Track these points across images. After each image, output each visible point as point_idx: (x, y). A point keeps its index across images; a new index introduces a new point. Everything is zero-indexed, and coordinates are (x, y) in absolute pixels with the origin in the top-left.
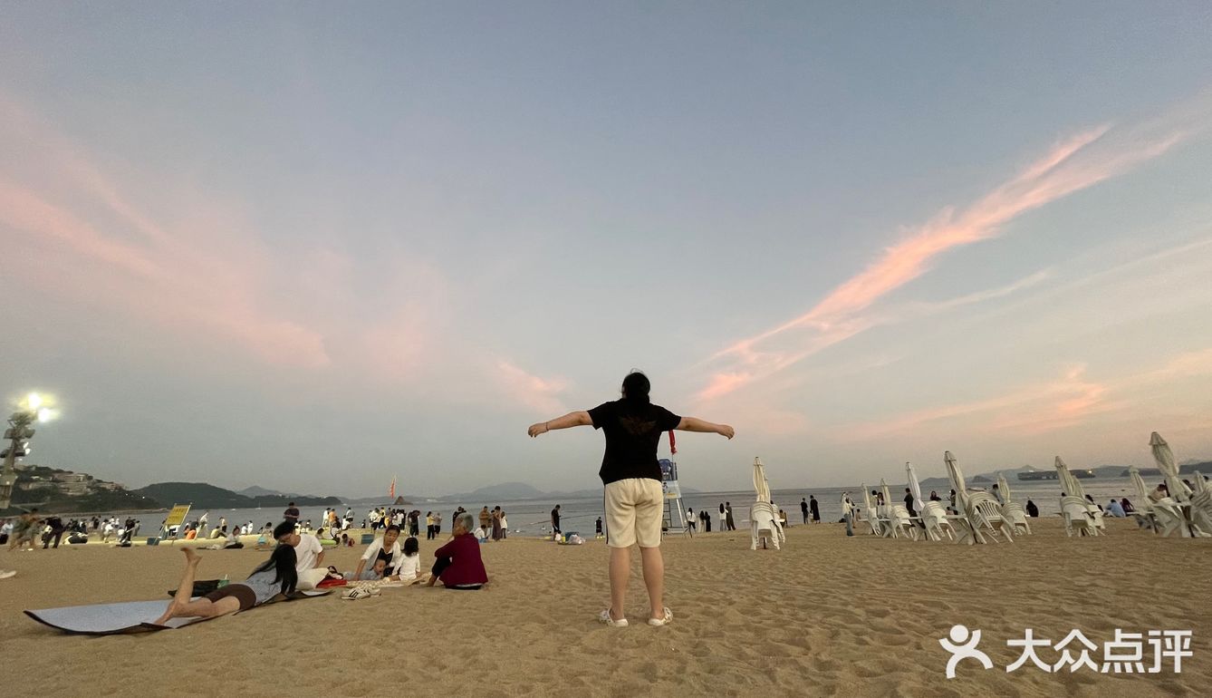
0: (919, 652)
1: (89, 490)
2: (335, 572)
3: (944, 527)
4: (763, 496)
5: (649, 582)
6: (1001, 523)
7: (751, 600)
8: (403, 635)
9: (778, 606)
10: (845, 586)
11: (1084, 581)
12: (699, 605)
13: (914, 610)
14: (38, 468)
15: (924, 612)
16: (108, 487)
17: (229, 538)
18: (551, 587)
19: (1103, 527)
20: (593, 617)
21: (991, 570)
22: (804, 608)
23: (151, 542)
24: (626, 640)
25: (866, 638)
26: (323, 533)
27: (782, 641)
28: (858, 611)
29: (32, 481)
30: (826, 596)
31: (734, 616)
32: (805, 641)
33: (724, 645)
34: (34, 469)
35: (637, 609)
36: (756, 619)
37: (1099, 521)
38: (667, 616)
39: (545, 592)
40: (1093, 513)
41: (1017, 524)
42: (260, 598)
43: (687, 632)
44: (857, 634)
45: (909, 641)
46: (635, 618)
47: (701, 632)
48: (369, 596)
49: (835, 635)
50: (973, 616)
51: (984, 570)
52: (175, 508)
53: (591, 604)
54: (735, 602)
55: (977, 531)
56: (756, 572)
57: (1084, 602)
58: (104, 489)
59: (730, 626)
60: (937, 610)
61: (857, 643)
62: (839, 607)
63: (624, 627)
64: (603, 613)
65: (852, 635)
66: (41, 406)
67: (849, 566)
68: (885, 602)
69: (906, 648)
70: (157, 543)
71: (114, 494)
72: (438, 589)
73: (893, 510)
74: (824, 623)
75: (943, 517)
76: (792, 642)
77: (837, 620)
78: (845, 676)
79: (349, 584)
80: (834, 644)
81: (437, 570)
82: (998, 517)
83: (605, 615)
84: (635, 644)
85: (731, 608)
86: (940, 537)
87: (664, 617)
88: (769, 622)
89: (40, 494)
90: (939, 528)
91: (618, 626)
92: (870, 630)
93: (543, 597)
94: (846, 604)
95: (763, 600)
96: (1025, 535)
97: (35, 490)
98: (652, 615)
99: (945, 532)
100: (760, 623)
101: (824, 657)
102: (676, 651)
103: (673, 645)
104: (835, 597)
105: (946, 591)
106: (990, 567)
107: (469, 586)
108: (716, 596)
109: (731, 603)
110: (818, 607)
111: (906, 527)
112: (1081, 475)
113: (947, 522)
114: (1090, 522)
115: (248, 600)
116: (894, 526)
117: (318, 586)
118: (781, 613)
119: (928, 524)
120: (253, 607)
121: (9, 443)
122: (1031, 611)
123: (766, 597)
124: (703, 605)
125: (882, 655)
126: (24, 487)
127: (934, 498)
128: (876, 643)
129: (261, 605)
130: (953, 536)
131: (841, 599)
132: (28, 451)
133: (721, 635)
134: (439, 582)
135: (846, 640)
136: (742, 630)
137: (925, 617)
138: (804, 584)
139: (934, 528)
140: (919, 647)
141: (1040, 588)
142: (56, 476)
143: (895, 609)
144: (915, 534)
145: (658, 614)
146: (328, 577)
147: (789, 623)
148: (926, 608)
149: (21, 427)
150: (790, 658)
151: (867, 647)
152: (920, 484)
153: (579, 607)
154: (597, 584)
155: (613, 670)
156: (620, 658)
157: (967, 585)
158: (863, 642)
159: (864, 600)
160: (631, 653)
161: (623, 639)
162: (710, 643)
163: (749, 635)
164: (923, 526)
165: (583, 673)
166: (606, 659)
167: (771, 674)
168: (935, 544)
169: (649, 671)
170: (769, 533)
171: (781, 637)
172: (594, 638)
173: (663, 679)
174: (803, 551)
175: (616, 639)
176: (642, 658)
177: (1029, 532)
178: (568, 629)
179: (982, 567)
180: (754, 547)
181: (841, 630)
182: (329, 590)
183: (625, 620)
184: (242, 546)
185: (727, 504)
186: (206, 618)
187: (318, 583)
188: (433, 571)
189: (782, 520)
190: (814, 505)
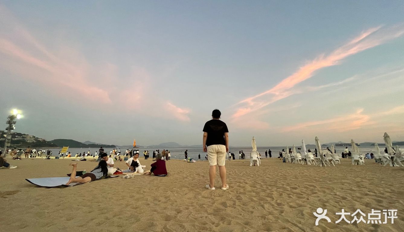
0: (308, 201)
1: (34, 141)
2: (119, 170)
3: (313, 161)
4: (255, 149)
5: (222, 177)
6: (332, 160)
7: (252, 182)
9: (261, 185)
10: (282, 179)
11: (358, 179)
12: (236, 184)
13: (305, 187)
14: (17, 133)
15: (309, 188)
16: (40, 140)
18: (187, 176)
19: (364, 162)
20: (203, 186)
21: (328, 175)
22: (270, 186)
23: (56, 158)
25: (291, 196)
28: (288, 187)
29: (16, 137)
30: (277, 182)
31: (249, 188)
32: (272, 196)
33: (246, 197)
34: (16, 133)
35: (217, 184)
36: (255, 189)
37: (363, 160)
38: (227, 187)
39: (186, 178)
40: (361, 158)
41: (336, 160)
42: (97, 177)
43: (234, 192)
44: (288, 195)
45: (305, 197)
46: (217, 187)
47: (238, 192)
48: (131, 178)
49: (281, 195)
50: (325, 190)
51: (326, 175)
52: (64, 147)
53: (202, 182)
54: (248, 183)
55: (324, 162)
57: (359, 186)
58: (39, 140)
59: (247, 191)
60: (312, 188)
61: (288, 197)
62: (282, 186)
63: (214, 190)
64: (207, 185)
65: (286, 195)
66: (17, 113)
68: (296, 184)
69: (304, 200)
71: (43, 142)
73: (296, 155)
74: (277, 191)
75: (313, 158)
76: (268, 197)
77: (281, 190)
78: (286, 207)
80: (281, 197)
81: (152, 170)
82: (331, 158)
83: (207, 186)
84: (219, 196)
85: (247, 185)
86: (311, 163)
87: (226, 187)
88: (259, 190)
89: (18, 142)
90: (311, 161)
91: (212, 189)
92: (292, 194)
93: (186, 179)
94: (283, 185)
95: (257, 183)
96: (338, 164)
97: (17, 140)
98: (223, 186)
100: (256, 190)
101: (278, 201)
102: (231, 198)
103: (230, 196)
104: (280, 183)
105: (315, 181)
107: (162, 175)
108: (242, 181)
109: (246, 183)
110: (274, 185)
111: (300, 160)
114: (360, 160)
116: (296, 160)
118: (263, 187)
119: (307, 160)
120: (95, 180)
121: (8, 125)
122: (342, 189)
123: (257, 182)
124: (238, 184)
125: (297, 201)
126: (13, 139)
127: (309, 151)
128: (294, 197)
130: (315, 163)
132: (14, 128)
133: (245, 194)
134: (152, 173)
136: (251, 192)
137: (309, 190)
138: (269, 178)
139: (309, 161)
140: (308, 199)
141: (345, 182)
142: (23, 136)
143: (299, 187)
144: (303, 163)
145: (224, 186)
147: (266, 190)
148: (309, 187)
149: (11, 120)
150: (268, 201)
151: (292, 199)
153: (198, 183)
155: (213, 203)
156: (215, 200)
157: (321, 180)
158: (290, 197)
159: (289, 184)
160: (217, 198)
161: (214, 194)
162: (242, 196)
163: (254, 194)
164: (306, 160)
165: (204, 204)
166: (210, 200)
167: (263, 206)
168: (310, 166)
169: (224, 204)
170: (256, 161)
171: (264, 195)
172: (205, 193)
173: (229, 207)
174: (267, 167)
175: (212, 194)
176: (221, 200)
177: (340, 163)
178: (197, 190)
179: (325, 174)
180: (251, 165)
181: (283, 193)
182: (118, 175)
183: (214, 188)
184: (86, 160)
185: (242, 151)
186: (81, 183)
187: (113, 173)
188: (151, 170)
189: (260, 157)
190: (270, 152)
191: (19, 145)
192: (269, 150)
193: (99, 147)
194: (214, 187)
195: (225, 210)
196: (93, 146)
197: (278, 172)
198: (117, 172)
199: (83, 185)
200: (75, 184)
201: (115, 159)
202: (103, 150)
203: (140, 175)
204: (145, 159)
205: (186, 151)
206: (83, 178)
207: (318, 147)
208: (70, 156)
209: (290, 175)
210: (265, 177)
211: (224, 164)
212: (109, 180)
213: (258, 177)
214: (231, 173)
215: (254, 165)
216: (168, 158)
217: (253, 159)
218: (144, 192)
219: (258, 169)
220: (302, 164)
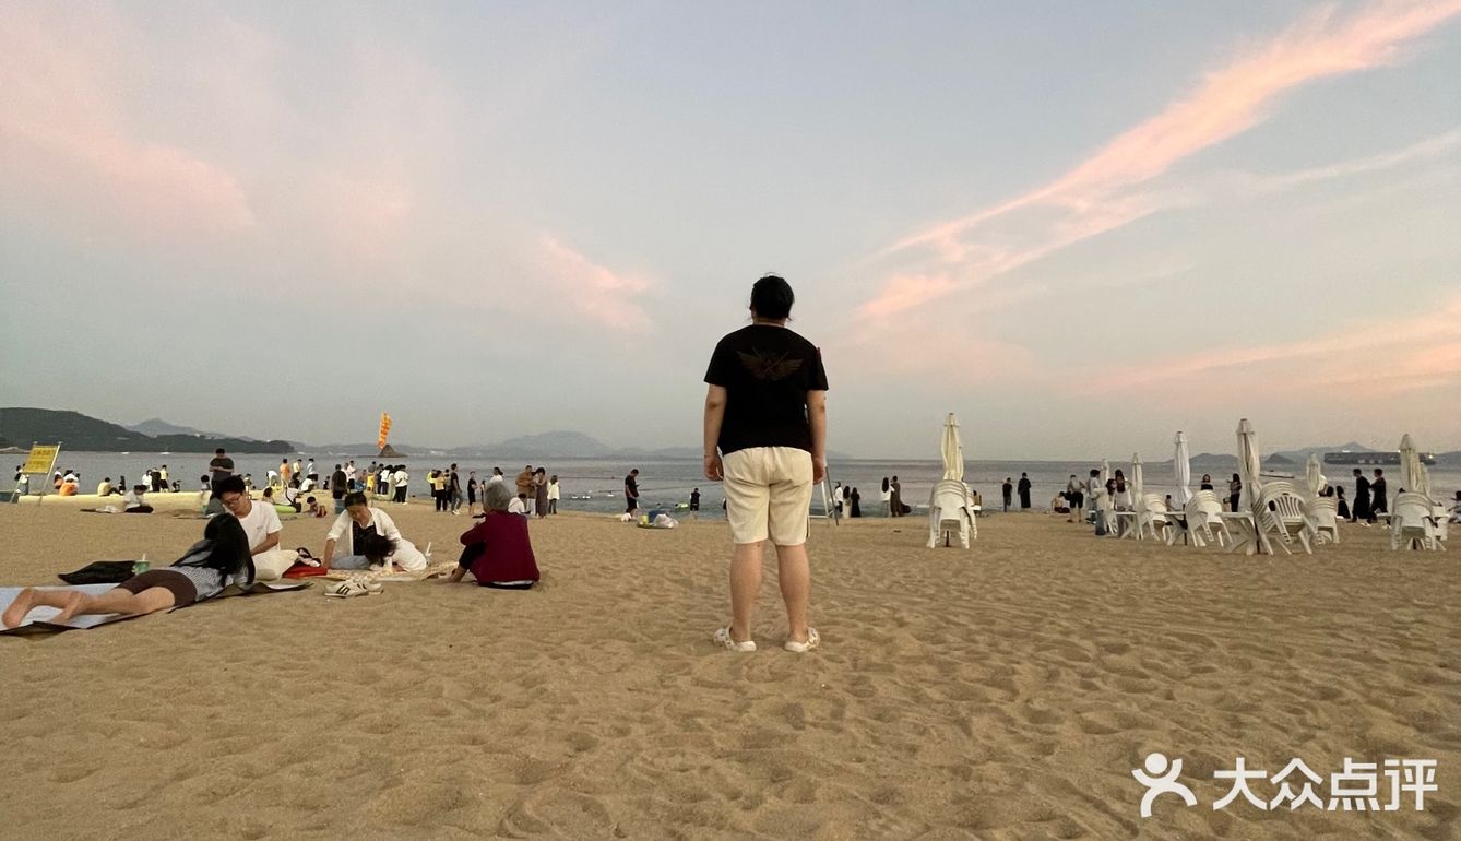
0: (1170, 702)
2: (309, 556)
3: (1215, 528)
4: (953, 472)
5: (787, 592)
6: (1301, 526)
7: (930, 621)
8: (429, 650)
9: (970, 632)
11: (1405, 615)
12: (855, 626)
13: (1161, 646)
15: (1179, 649)
18: (635, 590)
19: (1444, 538)
20: (702, 636)
21: (1275, 593)
22: (1008, 635)
24: (754, 671)
25: (1096, 680)
27: (978, 681)
28: (1086, 644)
30: (1040, 620)
31: (909, 645)
32: (1011, 681)
33: (896, 683)
35: (765, 626)
36: (940, 648)
37: (1441, 531)
39: (628, 596)
40: (1437, 518)
41: (1321, 529)
42: (201, 591)
43: (841, 662)
44: (1083, 675)
45: (1156, 688)
46: (764, 639)
47: (861, 662)
48: (366, 594)
49: (1052, 676)
50: (1249, 657)
51: (1267, 593)
52: (36, 449)
53: (697, 617)
54: (907, 624)
55: (1264, 537)
56: (934, 580)
57: (1404, 644)
59: (903, 657)
60: (1195, 647)
61: (1084, 688)
62: (1060, 637)
63: (749, 652)
64: (720, 631)
65: (1076, 677)
67: (1072, 579)
68: (1123, 633)
69: (1152, 697)
72: (468, 586)
73: (1143, 503)
74: (1038, 659)
75: (1218, 514)
76: (992, 683)
77: (1056, 655)
78: (1067, 731)
80: (1051, 688)
81: (466, 562)
82: (1298, 518)
83: (722, 634)
84: (769, 676)
85: (902, 635)
86: (1206, 540)
87: (808, 640)
88: (957, 653)
90: (1207, 528)
91: (741, 650)
92: (1102, 672)
93: (625, 604)
94: (1067, 633)
95: (948, 622)
96: (1329, 543)
98: (791, 636)
99: (1215, 534)
100: (945, 654)
101: (1038, 705)
102: (828, 688)
103: (823, 679)
104: (1052, 623)
105: (1211, 620)
106: (1276, 589)
108: (881, 613)
109: (901, 624)
110: (1027, 636)
111: (1159, 525)
112: (1423, 459)
113: (1221, 522)
114: (1430, 532)
115: (186, 596)
116: (1141, 523)
117: (284, 575)
118: (974, 641)
119: (1192, 524)
120: (193, 603)
122: (1328, 653)
123: (952, 618)
124: (862, 625)
125: (1118, 705)
127: (1206, 486)
128: (1110, 689)
129: (205, 600)
130: (1226, 541)
131: (1060, 626)
133: (890, 669)
134: (469, 576)
135: (1068, 681)
136: (920, 663)
137: (1180, 657)
138: (1007, 600)
139: (1200, 528)
140: (1169, 696)
141: (1343, 623)
143: (1138, 642)
144: (1169, 536)
145: (799, 636)
146: (298, 564)
147: (986, 657)
148: (1181, 643)
150: (990, 705)
151: (1097, 694)
152: (1191, 461)
153: (681, 621)
154: (701, 587)
155: (741, 711)
156: (750, 695)
157: (1241, 613)
158: (1090, 687)
159: (1095, 628)
160: (763, 688)
161: (751, 668)
162: (875, 679)
163: (930, 671)
164: (1184, 524)
165: (700, 714)
166: (729, 695)
167: (964, 725)
168: (1199, 552)
169: (791, 714)
170: (956, 525)
171: (975, 675)
172: (708, 666)
173: (814, 725)
174: (1003, 553)
175: (740, 669)
176: (780, 695)
177: (1337, 540)
178: (669, 651)
179: (1264, 588)
180: (932, 544)
181: (1063, 670)
182: (303, 582)
183: (752, 643)
184: (152, 509)
185: (895, 478)
186: (128, 617)
187: (284, 571)
188: (460, 561)
189: (978, 508)
190: (1025, 486)
192: (1024, 474)
193: (210, 451)
194: (753, 638)
195: (794, 738)
196: (183, 443)
197: (1052, 575)
198: (297, 569)
199: (137, 624)
200: (96, 619)
201: (293, 509)
202: (229, 464)
203: (410, 583)
204: (438, 508)
205: (629, 473)
206: (136, 591)
207: (1248, 467)
208: (72, 491)
209: (1105, 589)
210: (988, 597)
211: (801, 539)
212: (261, 603)
213: (959, 598)
214: (837, 576)
215: (947, 545)
216: (545, 507)
217: (943, 517)
218: (427, 658)
219: (960, 562)
220: (1164, 544)
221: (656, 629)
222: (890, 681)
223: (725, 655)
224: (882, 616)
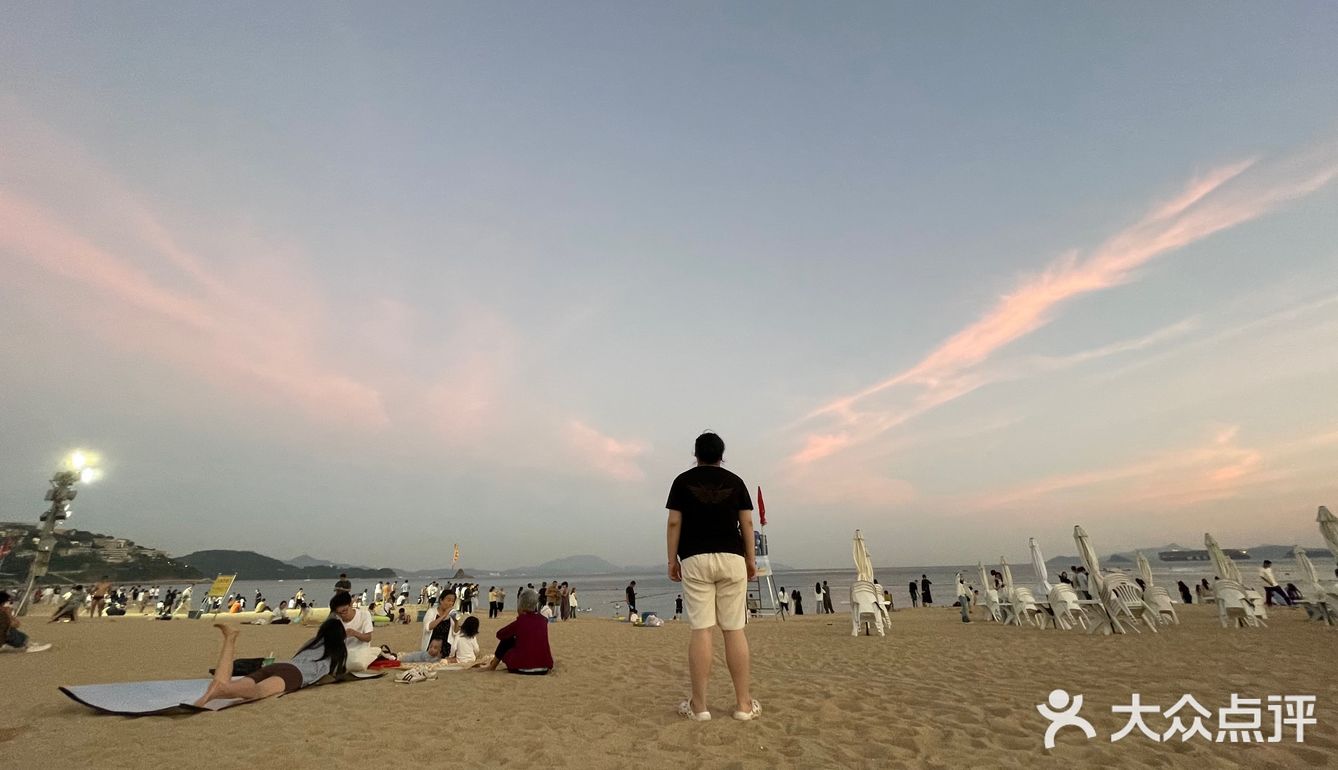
1: (129, 557)
2: (389, 652)
3: (1076, 613)
4: (864, 575)
5: (734, 670)
6: (1143, 609)
7: (851, 692)
8: (462, 724)
9: (882, 701)
10: (959, 679)
12: (791, 698)
14: (78, 533)
16: (149, 554)
17: (276, 613)
18: (625, 674)
19: (1265, 617)
20: (671, 708)
21: (1130, 664)
22: (911, 703)
23: (192, 614)
24: (708, 736)
25: (984, 740)
26: (376, 609)
27: (886, 741)
28: (975, 709)
29: (71, 546)
30: (939, 690)
31: (831, 711)
32: (913, 742)
33: (819, 744)
34: (73, 534)
35: (720, 700)
36: (856, 715)
37: (1260, 610)
38: (755, 709)
39: (618, 679)
40: (1253, 600)
41: (1162, 612)
42: (306, 679)
43: (778, 728)
44: (973, 736)
45: (1034, 745)
46: (719, 711)
47: (793, 729)
48: (424, 680)
49: (948, 735)
51: (1123, 664)
52: (220, 578)
53: (669, 693)
54: (833, 696)
55: (1114, 619)
56: (856, 661)
58: (145, 555)
59: (826, 723)
61: (973, 745)
62: (954, 704)
63: (706, 721)
64: (683, 704)
65: (967, 736)
66: (85, 465)
67: (965, 657)
68: (1006, 699)
69: (1031, 753)
70: (199, 617)
71: (155, 561)
72: (501, 673)
73: (1015, 595)
74: (935, 722)
75: (1074, 602)
76: (897, 743)
77: (950, 719)
79: (403, 666)
80: (947, 746)
81: (500, 654)
82: (1139, 602)
83: (684, 706)
84: (720, 742)
85: (828, 703)
86: (1071, 625)
87: (751, 710)
88: (870, 718)
89: (75, 562)
90: (1069, 614)
91: (700, 720)
92: (988, 732)
93: (616, 685)
94: (960, 700)
95: (865, 693)
96: (1171, 624)
97: (73, 556)
98: (738, 708)
99: (1077, 618)
100: (862, 719)
101: (935, 761)
102: (765, 749)
103: (762, 742)
104: (948, 692)
106: (1131, 661)
107: (533, 670)
108: (811, 688)
109: (828, 696)
110: (927, 703)
111: (1032, 613)
112: (1235, 555)
113: (1079, 608)
114: (1249, 610)
115: (294, 681)
116: (1017, 612)
117: (369, 667)
118: (885, 709)
119: (1057, 611)
120: (299, 689)
121: (49, 505)
123: (868, 690)
124: (796, 698)
125: (1001, 760)
126: (63, 553)
127: (1064, 580)
128: (996, 746)
129: (308, 686)
130: (1087, 623)
131: (955, 695)
132: (68, 514)
133: (816, 733)
134: (502, 665)
135: (961, 741)
136: (840, 727)
138: (912, 676)
139: (1064, 614)
142: (96, 541)
143: (1018, 706)
144: (1041, 621)
145: (744, 706)
146: (381, 658)
147: (894, 721)
149: (62, 489)
150: (894, 761)
151: (985, 751)
152: (1046, 563)
153: (656, 697)
154: (676, 671)
156: (703, 756)
157: (1103, 682)
158: (982, 746)
159: (982, 696)
160: (714, 750)
161: (706, 734)
162: (803, 741)
163: (849, 734)
164: (1050, 611)
166: (687, 757)
168: (1067, 634)
170: (872, 617)
171: (884, 737)
172: (673, 732)
174: (911, 639)
175: (698, 735)
176: (726, 756)
177: (1177, 622)
179: (1120, 661)
180: (855, 633)
181: (955, 730)
182: (381, 672)
183: (707, 713)
184: (289, 621)
185: (825, 583)
186: (249, 700)
187: (369, 664)
188: (497, 654)
189: (888, 603)
190: (926, 585)
191: (79, 572)
196: (321, 572)
198: (379, 662)
201: (387, 619)
202: (347, 585)
206: (257, 681)
208: (238, 610)
209: (990, 664)
210: (898, 673)
211: (741, 625)
213: (874, 675)
214: (781, 660)
215: (867, 634)
216: (567, 612)
217: (861, 611)
219: (877, 646)
220: (1037, 628)
221: (636, 703)
222: (815, 742)
223: (688, 724)
224: (813, 690)
